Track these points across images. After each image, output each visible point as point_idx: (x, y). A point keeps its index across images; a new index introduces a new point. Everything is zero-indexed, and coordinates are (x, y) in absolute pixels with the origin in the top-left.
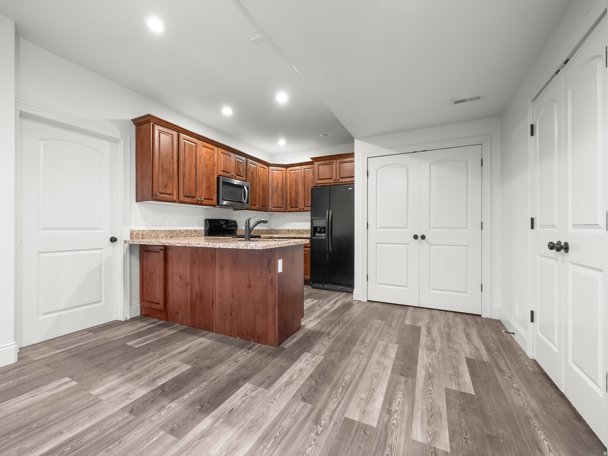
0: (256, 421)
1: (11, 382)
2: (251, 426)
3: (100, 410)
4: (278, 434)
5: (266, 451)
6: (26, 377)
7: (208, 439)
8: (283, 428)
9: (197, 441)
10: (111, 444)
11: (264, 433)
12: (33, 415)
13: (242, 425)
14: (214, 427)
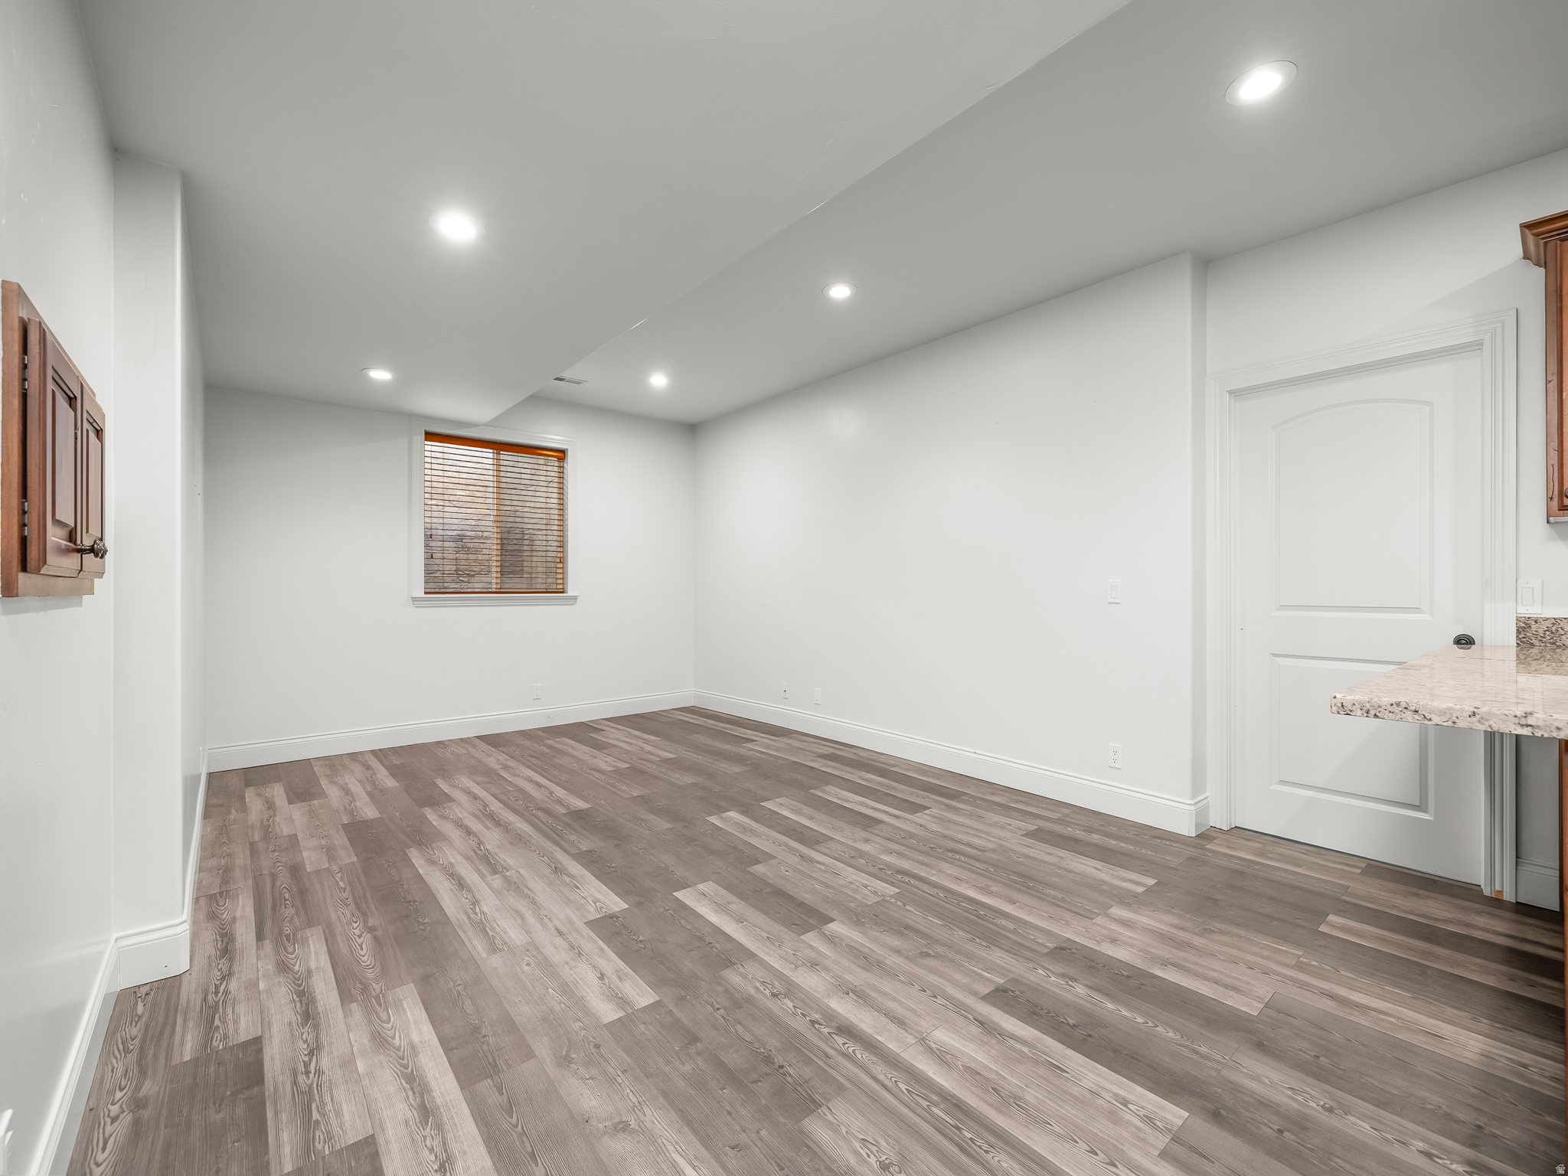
0: (1016, 1104)
1: (1131, 847)
2: (1001, 1093)
3: (1064, 922)
4: (969, 1135)
5: (925, 1104)
6: (1150, 853)
7: (975, 1029)
8: (986, 1151)
9: (971, 1017)
10: (981, 939)
11: (975, 1111)
12: (1053, 879)
13: (1005, 1078)
14: (1006, 1038)
